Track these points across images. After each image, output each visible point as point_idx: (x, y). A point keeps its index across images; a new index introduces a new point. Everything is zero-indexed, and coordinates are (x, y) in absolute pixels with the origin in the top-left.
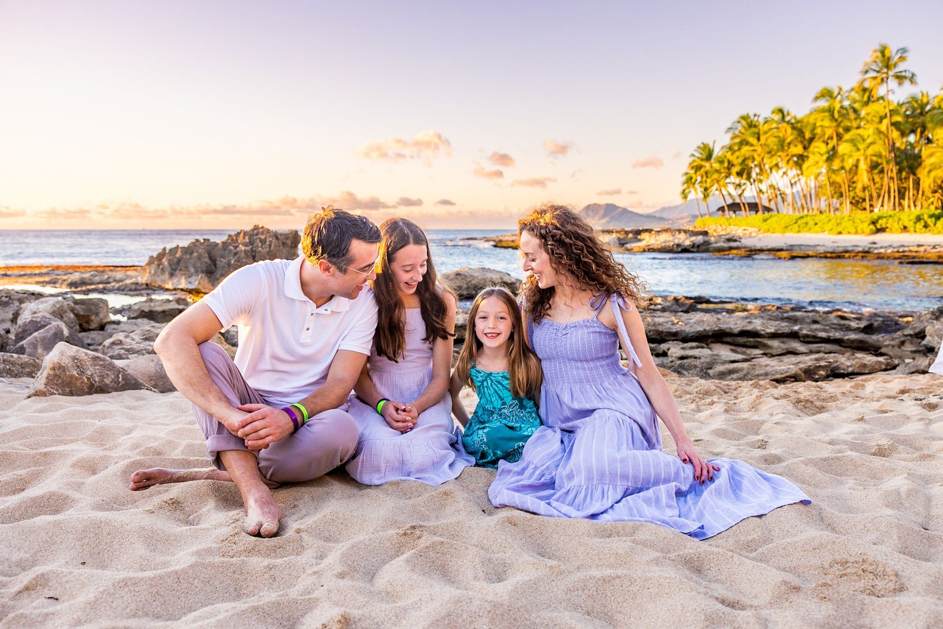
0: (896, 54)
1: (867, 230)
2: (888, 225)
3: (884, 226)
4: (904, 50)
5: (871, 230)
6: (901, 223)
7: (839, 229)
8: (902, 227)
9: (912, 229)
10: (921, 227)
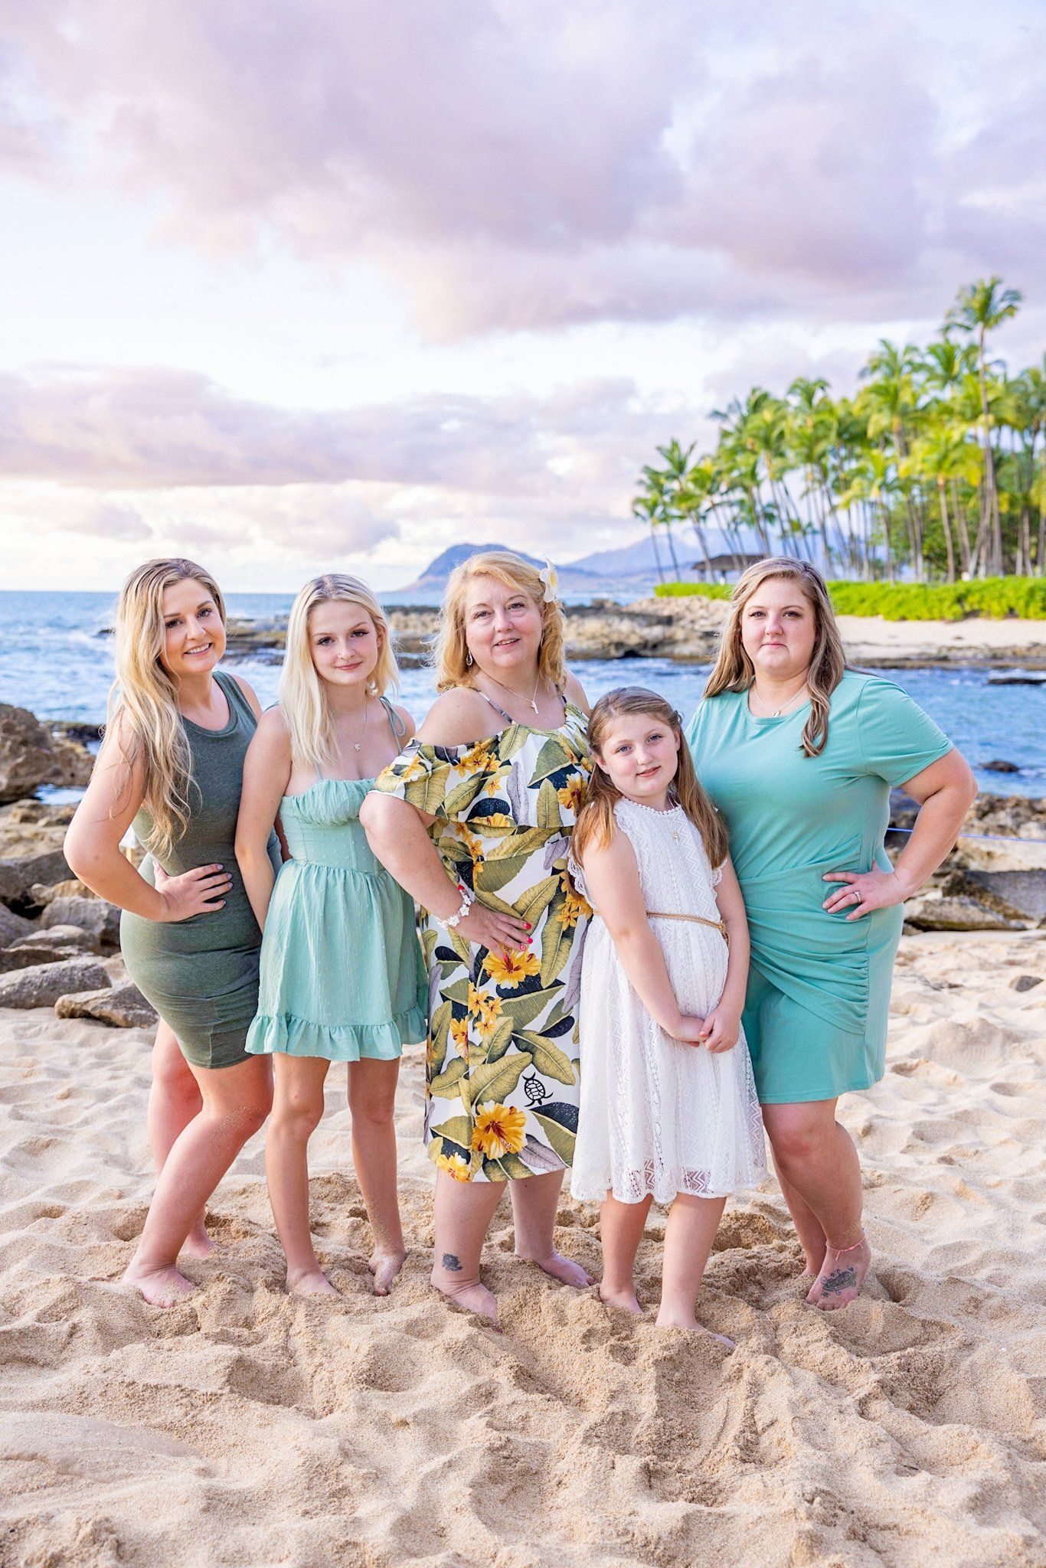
0: (1002, 300)
1: (949, 616)
2: (984, 606)
3: (976, 607)
4: (1015, 296)
5: (954, 614)
6: (1004, 601)
7: (902, 611)
8: (1006, 609)
9: (1022, 613)
10: (1038, 610)
